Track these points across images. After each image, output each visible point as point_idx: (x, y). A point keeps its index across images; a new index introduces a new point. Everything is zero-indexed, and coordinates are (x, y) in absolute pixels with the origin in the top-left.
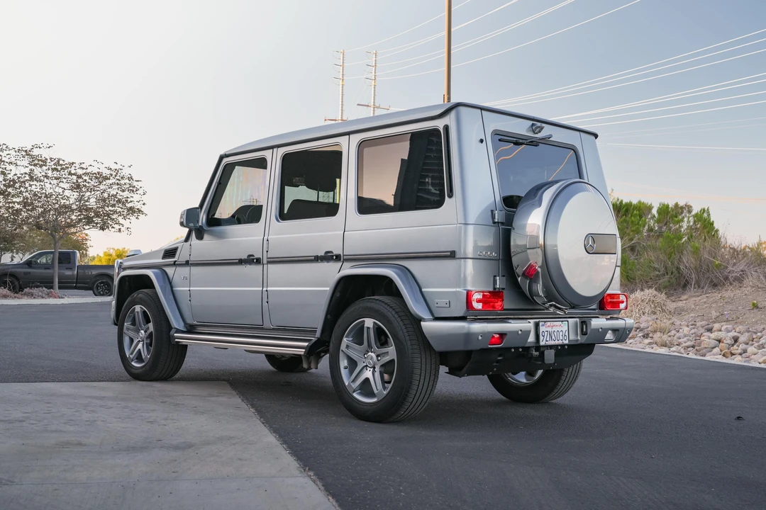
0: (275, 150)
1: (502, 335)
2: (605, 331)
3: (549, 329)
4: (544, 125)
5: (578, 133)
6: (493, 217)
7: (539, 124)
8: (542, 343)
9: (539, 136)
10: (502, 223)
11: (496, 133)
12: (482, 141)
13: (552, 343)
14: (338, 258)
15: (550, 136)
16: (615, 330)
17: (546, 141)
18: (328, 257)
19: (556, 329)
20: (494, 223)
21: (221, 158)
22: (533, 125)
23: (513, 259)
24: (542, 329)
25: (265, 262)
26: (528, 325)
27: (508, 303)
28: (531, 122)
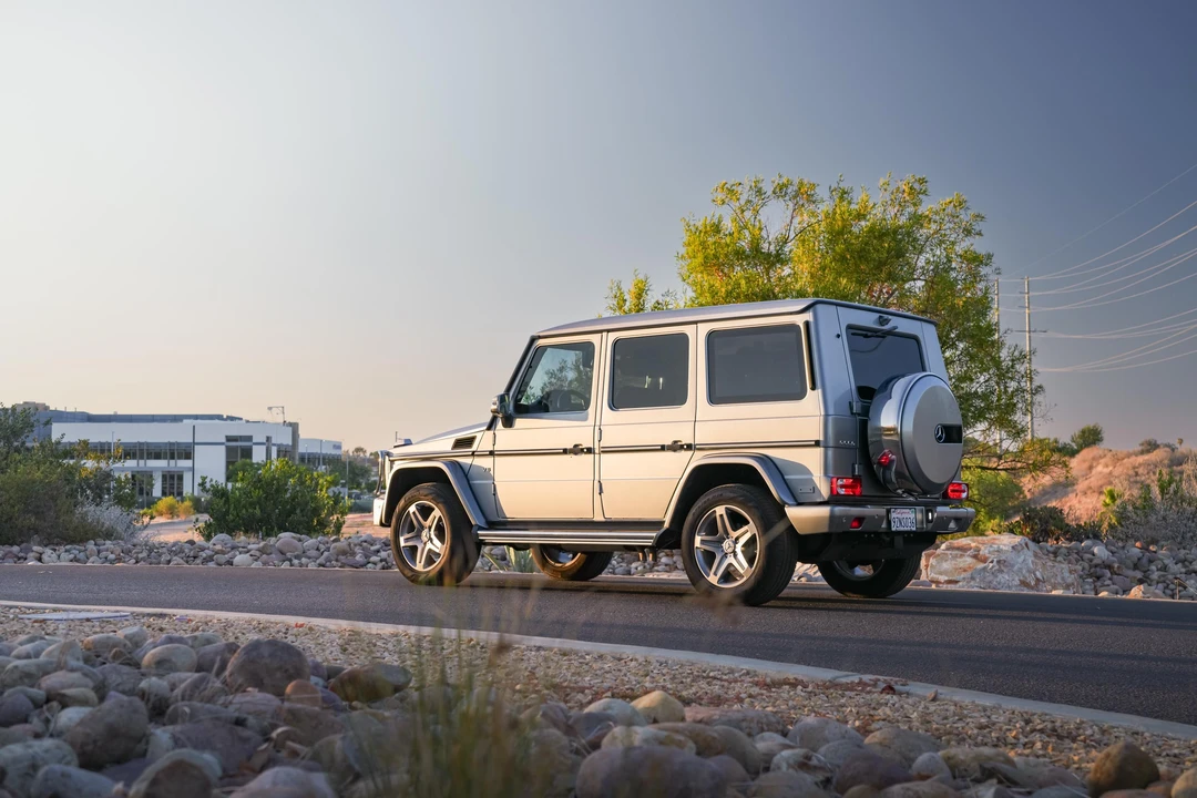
0: (605, 334)
1: (860, 520)
2: (949, 519)
3: (899, 516)
4: (890, 317)
5: (919, 323)
6: (851, 408)
7: (886, 316)
8: (893, 529)
9: (886, 327)
10: (859, 414)
11: (850, 327)
12: (838, 336)
13: (902, 529)
14: (689, 447)
15: (896, 328)
16: (957, 519)
17: (891, 333)
18: (676, 447)
19: (905, 516)
20: (852, 413)
21: (533, 340)
22: (881, 317)
23: (870, 447)
24: (893, 515)
25: (597, 451)
26: (881, 511)
27: (866, 490)
28: (878, 315)
